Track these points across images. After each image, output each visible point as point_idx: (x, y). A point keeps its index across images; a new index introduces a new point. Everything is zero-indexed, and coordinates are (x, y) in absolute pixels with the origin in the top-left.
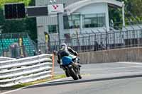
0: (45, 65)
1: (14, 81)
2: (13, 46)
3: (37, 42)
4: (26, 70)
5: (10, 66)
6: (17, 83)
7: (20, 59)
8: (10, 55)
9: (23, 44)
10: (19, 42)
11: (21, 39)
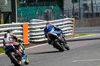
0: (68, 27)
2: (46, 11)
3: (63, 9)
8: (43, 18)
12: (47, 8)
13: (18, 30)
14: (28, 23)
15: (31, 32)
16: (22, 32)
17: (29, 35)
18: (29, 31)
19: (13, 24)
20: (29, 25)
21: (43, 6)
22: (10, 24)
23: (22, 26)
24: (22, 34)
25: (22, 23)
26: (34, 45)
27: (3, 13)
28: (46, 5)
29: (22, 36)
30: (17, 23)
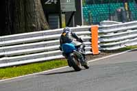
1: (120, 45)
2: (120, 10)
4: (132, 33)
5: (116, 29)
6: (123, 46)
7: (126, 23)
9: (128, 8)
10: (124, 6)
11: (126, 4)
12: (121, 6)
13: (85, 35)
14: (98, 26)
15: (101, 37)
16: (89, 37)
17: (99, 42)
18: (99, 37)
19: (78, 27)
20: (99, 28)
21: (116, 3)
22: (74, 28)
23: (90, 30)
24: (90, 40)
25: (90, 27)
26: (106, 55)
27: (64, 13)
28: (119, 2)
29: (90, 43)
30: (83, 27)
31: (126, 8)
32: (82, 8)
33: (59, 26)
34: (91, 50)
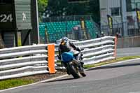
0: (107, 47)
2: (77, 28)
4: (89, 52)
7: (83, 42)
9: (85, 26)
10: (81, 24)
11: (83, 22)
12: (78, 24)
13: (41, 53)
14: (55, 44)
16: (46, 56)
17: (56, 61)
18: (56, 55)
19: (35, 45)
20: (56, 47)
21: (73, 20)
22: (30, 46)
23: (46, 48)
24: (47, 59)
25: (46, 45)
26: (63, 74)
27: (20, 31)
28: (76, 20)
29: (46, 61)
30: (39, 45)
31: (83, 26)
32: (38, 26)
33: (15, 45)
34: (48, 69)
